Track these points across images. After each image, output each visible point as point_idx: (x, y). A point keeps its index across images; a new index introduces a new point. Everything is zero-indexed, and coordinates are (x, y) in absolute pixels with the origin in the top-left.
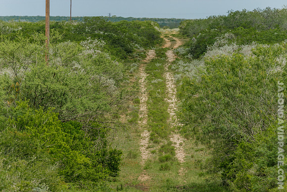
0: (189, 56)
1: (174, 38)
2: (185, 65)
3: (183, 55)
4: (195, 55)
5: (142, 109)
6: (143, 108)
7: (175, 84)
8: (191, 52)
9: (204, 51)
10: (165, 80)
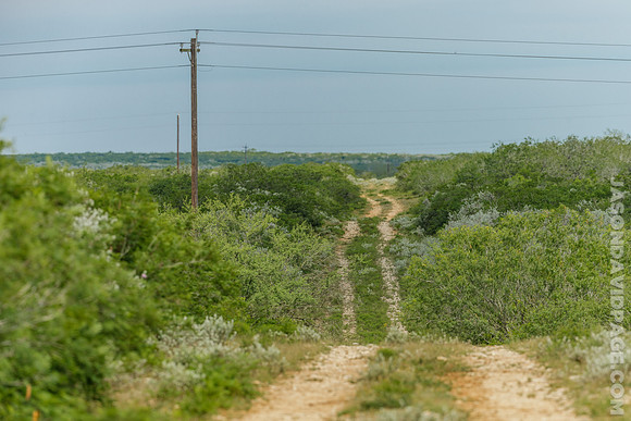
0: (419, 231)
1: (388, 198)
2: (411, 245)
3: (409, 229)
4: (429, 229)
5: (346, 313)
6: (349, 312)
7: (395, 275)
8: (422, 224)
9: (443, 222)
10: (380, 270)
